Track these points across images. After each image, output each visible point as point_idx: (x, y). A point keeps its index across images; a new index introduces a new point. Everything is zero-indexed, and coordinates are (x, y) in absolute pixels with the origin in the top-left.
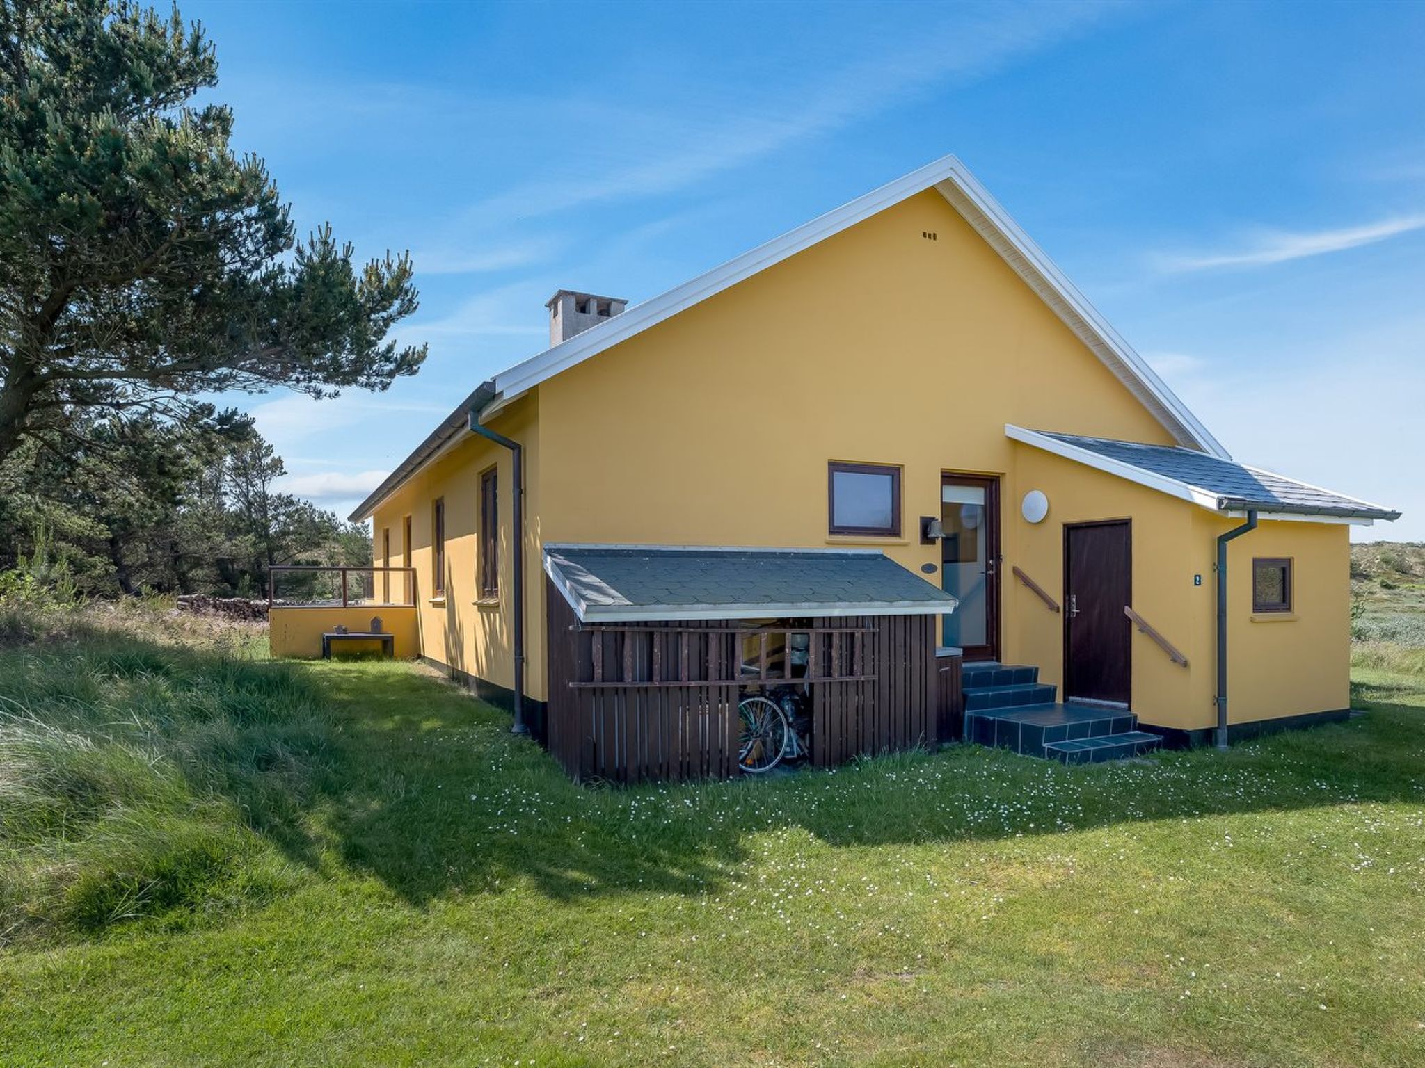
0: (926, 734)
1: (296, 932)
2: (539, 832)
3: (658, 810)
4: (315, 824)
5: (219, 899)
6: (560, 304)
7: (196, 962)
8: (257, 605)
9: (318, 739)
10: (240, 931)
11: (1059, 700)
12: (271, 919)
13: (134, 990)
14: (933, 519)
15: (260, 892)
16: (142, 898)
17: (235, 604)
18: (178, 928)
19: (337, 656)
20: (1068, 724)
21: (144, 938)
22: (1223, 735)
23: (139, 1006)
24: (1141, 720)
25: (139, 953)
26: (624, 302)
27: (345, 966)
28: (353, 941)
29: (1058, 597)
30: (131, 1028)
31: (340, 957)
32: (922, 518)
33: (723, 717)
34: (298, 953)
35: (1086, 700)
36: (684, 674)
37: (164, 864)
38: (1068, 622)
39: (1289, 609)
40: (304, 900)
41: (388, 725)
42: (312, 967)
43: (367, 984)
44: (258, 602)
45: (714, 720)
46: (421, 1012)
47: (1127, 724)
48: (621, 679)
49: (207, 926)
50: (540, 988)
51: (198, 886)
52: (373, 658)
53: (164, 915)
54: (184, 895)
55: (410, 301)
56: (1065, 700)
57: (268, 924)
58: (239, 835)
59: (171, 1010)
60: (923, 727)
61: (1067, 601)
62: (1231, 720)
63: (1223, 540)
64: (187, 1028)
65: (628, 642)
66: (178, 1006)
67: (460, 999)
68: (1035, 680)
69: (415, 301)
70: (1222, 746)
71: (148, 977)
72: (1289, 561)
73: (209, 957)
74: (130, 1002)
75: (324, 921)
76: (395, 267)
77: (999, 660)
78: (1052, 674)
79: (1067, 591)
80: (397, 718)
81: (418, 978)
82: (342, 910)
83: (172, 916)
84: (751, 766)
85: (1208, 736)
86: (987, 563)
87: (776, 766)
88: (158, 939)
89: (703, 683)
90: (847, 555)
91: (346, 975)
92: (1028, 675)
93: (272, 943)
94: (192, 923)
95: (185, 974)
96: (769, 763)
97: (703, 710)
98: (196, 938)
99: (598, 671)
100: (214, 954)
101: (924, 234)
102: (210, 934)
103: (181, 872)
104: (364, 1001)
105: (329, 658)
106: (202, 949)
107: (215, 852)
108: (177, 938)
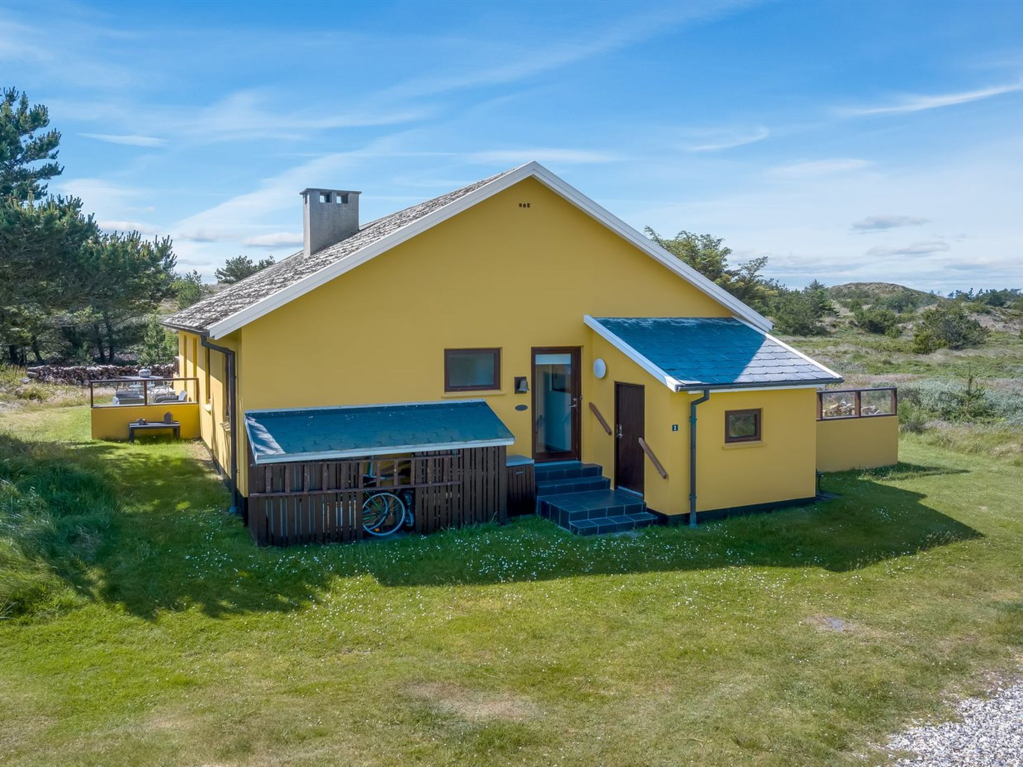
0: (498, 513)
1: (80, 626)
2: (218, 577)
3: (295, 564)
4: (94, 574)
5: (45, 610)
6: (308, 196)
7: (34, 638)
8: (92, 371)
9: (105, 522)
10: (54, 625)
11: (612, 488)
12: (70, 620)
13: (6, 649)
14: (525, 378)
15: (65, 608)
16: (9, 610)
17: (74, 371)
18: (26, 624)
19: (139, 438)
20: (589, 510)
21: (10, 627)
22: (693, 518)
23: (9, 655)
24: (648, 506)
25: (8, 634)
26: (358, 193)
27: (102, 641)
28: (108, 630)
29: (612, 425)
30: (6, 663)
31: (100, 637)
32: (516, 378)
33: (352, 509)
34: (81, 636)
35: (626, 489)
36: (325, 486)
37: (18, 595)
38: (617, 441)
39: (759, 439)
40: (86, 612)
41: (148, 508)
42: (86, 641)
43: (110, 648)
44: (93, 368)
45: (346, 511)
46: (131, 660)
47: (639, 508)
48: (284, 491)
49: (39, 623)
50: (188, 653)
51: (35, 604)
52: (164, 442)
53: (19, 618)
54: (28, 608)
55: (171, 262)
56: (616, 488)
57: (68, 622)
58: (56, 581)
59: (23, 657)
60: (496, 509)
61: (617, 428)
62: (698, 509)
63: (694, 404)
64: (29, 663)
65: (287, 471)
66: (25, 656)
67: (152, 655)
68: (601, 474)
69: (174, 261)
70: (693, 525)
71: (12, 644)
72: (759, 411)
73: (39, 636)
74: (5, 653)
75: (95, 620)
76: (160, 245)
77: (580, 459)
78: (608, 473)
79: (617, 422)
80: (156, 502)
81: (134, 646)
82: (105, 616)
83: (22, 618)
84: (378, 532)
85: (685, 518)
86: (572, 400)
87: (397, 532)
88: (17, 628)
89: (337, 491)
90: (457, 404)
91: (102, 645)
92: (595, 471)
93: (69, 631)
94: (32, 621)
95: (28, 642)
96: (391, 530)
97: (339, 505)
98: (33, 628)
99: (268, 488)
100: (41, 635)
101: (520, 205)
102: (40, 626)
103: (26, 599)
104: (107, 655)
105: (133, 442)
106: (36, 633)
107: (43, 589)
108: (25, 628)
